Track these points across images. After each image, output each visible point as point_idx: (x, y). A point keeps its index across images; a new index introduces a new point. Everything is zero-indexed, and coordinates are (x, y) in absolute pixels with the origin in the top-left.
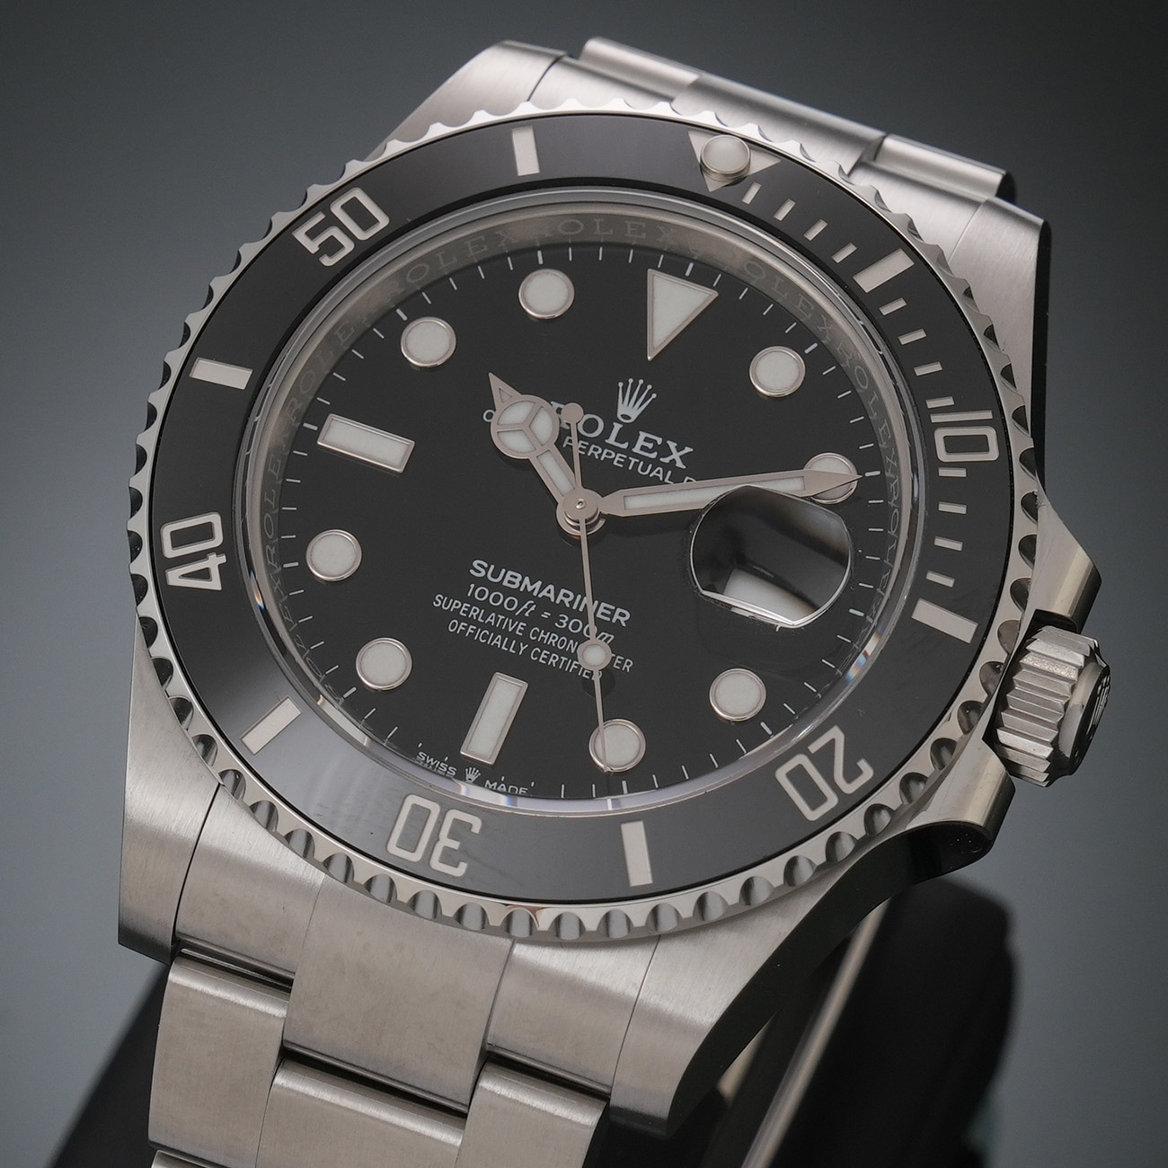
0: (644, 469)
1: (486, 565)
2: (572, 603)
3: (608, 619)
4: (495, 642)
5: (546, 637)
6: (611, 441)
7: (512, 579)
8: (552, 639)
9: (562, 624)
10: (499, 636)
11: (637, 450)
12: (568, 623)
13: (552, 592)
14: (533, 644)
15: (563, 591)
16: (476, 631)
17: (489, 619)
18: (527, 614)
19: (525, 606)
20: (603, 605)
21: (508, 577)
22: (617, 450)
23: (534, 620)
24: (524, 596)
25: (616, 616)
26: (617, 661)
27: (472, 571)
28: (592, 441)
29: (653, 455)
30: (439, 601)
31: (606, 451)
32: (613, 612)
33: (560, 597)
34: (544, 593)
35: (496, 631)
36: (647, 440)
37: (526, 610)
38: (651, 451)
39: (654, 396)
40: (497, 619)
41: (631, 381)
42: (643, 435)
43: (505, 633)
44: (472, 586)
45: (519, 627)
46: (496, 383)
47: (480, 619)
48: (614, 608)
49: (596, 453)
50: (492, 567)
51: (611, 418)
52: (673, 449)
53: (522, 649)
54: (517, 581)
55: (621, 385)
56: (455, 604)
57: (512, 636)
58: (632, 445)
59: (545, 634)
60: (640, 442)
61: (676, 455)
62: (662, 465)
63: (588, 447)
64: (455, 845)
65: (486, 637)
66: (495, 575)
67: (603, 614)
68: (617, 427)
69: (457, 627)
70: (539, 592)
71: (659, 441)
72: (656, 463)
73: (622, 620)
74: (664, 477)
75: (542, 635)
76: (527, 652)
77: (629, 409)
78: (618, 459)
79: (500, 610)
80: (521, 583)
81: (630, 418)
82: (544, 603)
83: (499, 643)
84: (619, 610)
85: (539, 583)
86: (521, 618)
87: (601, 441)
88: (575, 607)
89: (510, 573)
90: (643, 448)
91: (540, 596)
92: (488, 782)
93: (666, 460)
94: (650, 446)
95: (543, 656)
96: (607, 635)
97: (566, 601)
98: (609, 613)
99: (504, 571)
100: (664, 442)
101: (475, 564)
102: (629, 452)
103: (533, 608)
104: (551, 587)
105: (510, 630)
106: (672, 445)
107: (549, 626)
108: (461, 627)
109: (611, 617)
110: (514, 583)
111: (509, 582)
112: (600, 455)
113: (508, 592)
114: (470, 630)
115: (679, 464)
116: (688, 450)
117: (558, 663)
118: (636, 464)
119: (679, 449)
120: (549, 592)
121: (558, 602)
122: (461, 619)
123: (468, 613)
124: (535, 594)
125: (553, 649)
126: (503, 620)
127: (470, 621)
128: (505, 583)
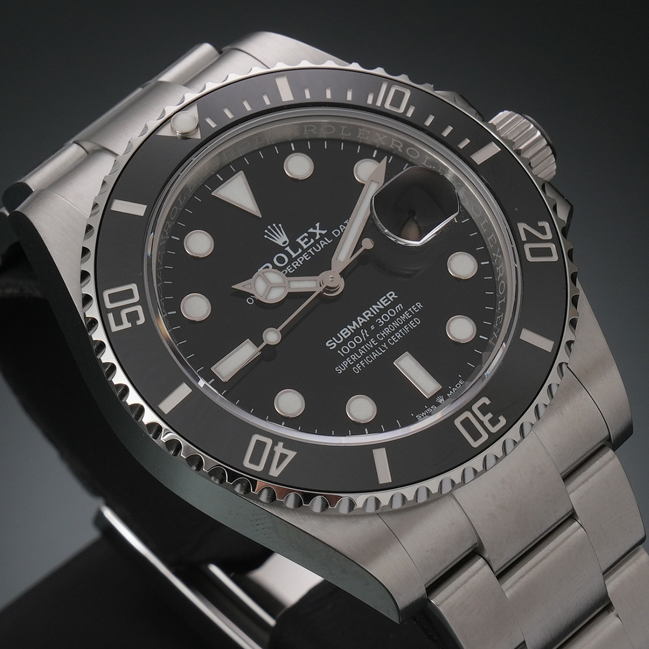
0: (318, 249)
1: (331, 341)
2: (372, 313)
3: (390, 302)
4: (375, 356)
5: (384, 333)
6: (294, 255)
7: (345, 333)
8: (387, 331)
9: (381, 323)
10: (373, 353)
11: (305, 247)
12: (382, 320)
13: (361, 319)
14: (385, 340)
15: (364, 314)
16: (364, 362)
17: (361, 353)
18: (368, 336)
19: (363, 334)
20: (381, 300)
21: (343, 334)
22: (301, 255)
23: (372, 334)
24: (357, 332)
25: (390, 298)
26: (414, 309)
27: (331, 348)
28: (289, 263)
29: (312, 241)
30: (339, 370)
31: (298, 260)
32: (387, 298)
33: (367, 317)
34: (360, 323)
35: (369, 353)
36: (302, 240)
37: (365, 335)
38: (309, 241)
39: (280, 225)
40: (363, 349)
41: (266, 231)
42: (299, 240)
43: (373, 350)
44: (339, 352)
45: (373, 342)
46: (238, 286)
47: (359, 357)
48: (385, 297)
49: (297, 265)
50: (333, 338)
51: (281, 249)
52: (314, 231)
53: (385, 346)
54: (347, 331)
55: (266, 236)
56: (345, 364)
57: (375, 348)
58: (302, 247)
59: (383, 333)
60: (302, 243)
61: (318, 231)
62: (319, 240)
63: (292, 266)
64: (490, 416)
65: (370, 359)
66: (339, 339)
67: (386, 303)
68: (288, 249)
69: (357, 369)
70: (358, 324)
71: (306, 234)
72: (317, 242)
73: (393, 296)
74: (327, 242)
75: (382, 334)
76: (388, 345)
77: (281, 239)
78: (305, 257)
79: (359, 346)
80: (349, 330)
81: (286, 242)
82: (366, 326)
83: (376, 355)
84: (388, 295)
85: (354, 322)
86: (368, 339)
87: (291, 260)
88: (376, 313)
89: (341, 332)
90: (306, 243)
91: (361, 325)
92: (448, 395)
93: (318, 237)
94: (306, 240)
95: (394, 339)
96: (398, 306)
97: (370, 315)
98: (386, 300)
99: (338, 334)
100: (307, 233)
101: (327, 344)
102: (304, 251)
103: (366, 332)
104: (359, 318)
105: (372, 346)
106: (311, 230)
107: (379, 329)
108: (359, 367)
109: (389, 300)
110: (348, 333)
111: (346, 335)
112: (299, 263)
113: (351, 338)
114: (362, 364)
115: (324, 232)
116: (318, 225)
117: (401, 334)
118: (313, 250)
119: (315, 228)
120: (361, 320)
121: (368, 319)
122: (354, 365)
123: (352, 361)
124: (359, 327)
125: (393, 333)
126: (365, 347)
127: (358, 361)
128: (346, 337)
